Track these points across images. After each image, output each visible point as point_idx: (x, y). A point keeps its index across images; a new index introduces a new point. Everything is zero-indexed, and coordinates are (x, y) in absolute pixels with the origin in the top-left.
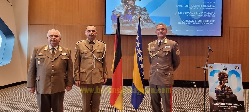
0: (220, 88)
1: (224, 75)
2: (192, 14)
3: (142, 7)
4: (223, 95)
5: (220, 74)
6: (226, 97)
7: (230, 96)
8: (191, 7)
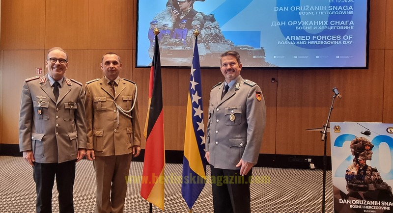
0: (355, 171)
1: (363, 144)
2: (306, 25)
3: (207, 14)
4: (361, 184)
5: (356, 142)
6: (368, 188)
7: (375, 186)
8: (304, 10)
